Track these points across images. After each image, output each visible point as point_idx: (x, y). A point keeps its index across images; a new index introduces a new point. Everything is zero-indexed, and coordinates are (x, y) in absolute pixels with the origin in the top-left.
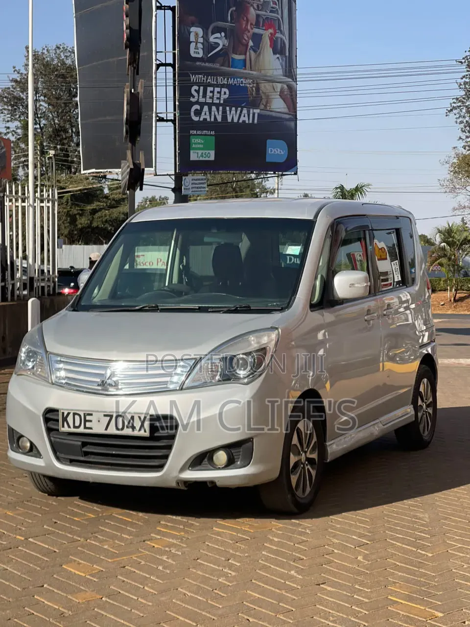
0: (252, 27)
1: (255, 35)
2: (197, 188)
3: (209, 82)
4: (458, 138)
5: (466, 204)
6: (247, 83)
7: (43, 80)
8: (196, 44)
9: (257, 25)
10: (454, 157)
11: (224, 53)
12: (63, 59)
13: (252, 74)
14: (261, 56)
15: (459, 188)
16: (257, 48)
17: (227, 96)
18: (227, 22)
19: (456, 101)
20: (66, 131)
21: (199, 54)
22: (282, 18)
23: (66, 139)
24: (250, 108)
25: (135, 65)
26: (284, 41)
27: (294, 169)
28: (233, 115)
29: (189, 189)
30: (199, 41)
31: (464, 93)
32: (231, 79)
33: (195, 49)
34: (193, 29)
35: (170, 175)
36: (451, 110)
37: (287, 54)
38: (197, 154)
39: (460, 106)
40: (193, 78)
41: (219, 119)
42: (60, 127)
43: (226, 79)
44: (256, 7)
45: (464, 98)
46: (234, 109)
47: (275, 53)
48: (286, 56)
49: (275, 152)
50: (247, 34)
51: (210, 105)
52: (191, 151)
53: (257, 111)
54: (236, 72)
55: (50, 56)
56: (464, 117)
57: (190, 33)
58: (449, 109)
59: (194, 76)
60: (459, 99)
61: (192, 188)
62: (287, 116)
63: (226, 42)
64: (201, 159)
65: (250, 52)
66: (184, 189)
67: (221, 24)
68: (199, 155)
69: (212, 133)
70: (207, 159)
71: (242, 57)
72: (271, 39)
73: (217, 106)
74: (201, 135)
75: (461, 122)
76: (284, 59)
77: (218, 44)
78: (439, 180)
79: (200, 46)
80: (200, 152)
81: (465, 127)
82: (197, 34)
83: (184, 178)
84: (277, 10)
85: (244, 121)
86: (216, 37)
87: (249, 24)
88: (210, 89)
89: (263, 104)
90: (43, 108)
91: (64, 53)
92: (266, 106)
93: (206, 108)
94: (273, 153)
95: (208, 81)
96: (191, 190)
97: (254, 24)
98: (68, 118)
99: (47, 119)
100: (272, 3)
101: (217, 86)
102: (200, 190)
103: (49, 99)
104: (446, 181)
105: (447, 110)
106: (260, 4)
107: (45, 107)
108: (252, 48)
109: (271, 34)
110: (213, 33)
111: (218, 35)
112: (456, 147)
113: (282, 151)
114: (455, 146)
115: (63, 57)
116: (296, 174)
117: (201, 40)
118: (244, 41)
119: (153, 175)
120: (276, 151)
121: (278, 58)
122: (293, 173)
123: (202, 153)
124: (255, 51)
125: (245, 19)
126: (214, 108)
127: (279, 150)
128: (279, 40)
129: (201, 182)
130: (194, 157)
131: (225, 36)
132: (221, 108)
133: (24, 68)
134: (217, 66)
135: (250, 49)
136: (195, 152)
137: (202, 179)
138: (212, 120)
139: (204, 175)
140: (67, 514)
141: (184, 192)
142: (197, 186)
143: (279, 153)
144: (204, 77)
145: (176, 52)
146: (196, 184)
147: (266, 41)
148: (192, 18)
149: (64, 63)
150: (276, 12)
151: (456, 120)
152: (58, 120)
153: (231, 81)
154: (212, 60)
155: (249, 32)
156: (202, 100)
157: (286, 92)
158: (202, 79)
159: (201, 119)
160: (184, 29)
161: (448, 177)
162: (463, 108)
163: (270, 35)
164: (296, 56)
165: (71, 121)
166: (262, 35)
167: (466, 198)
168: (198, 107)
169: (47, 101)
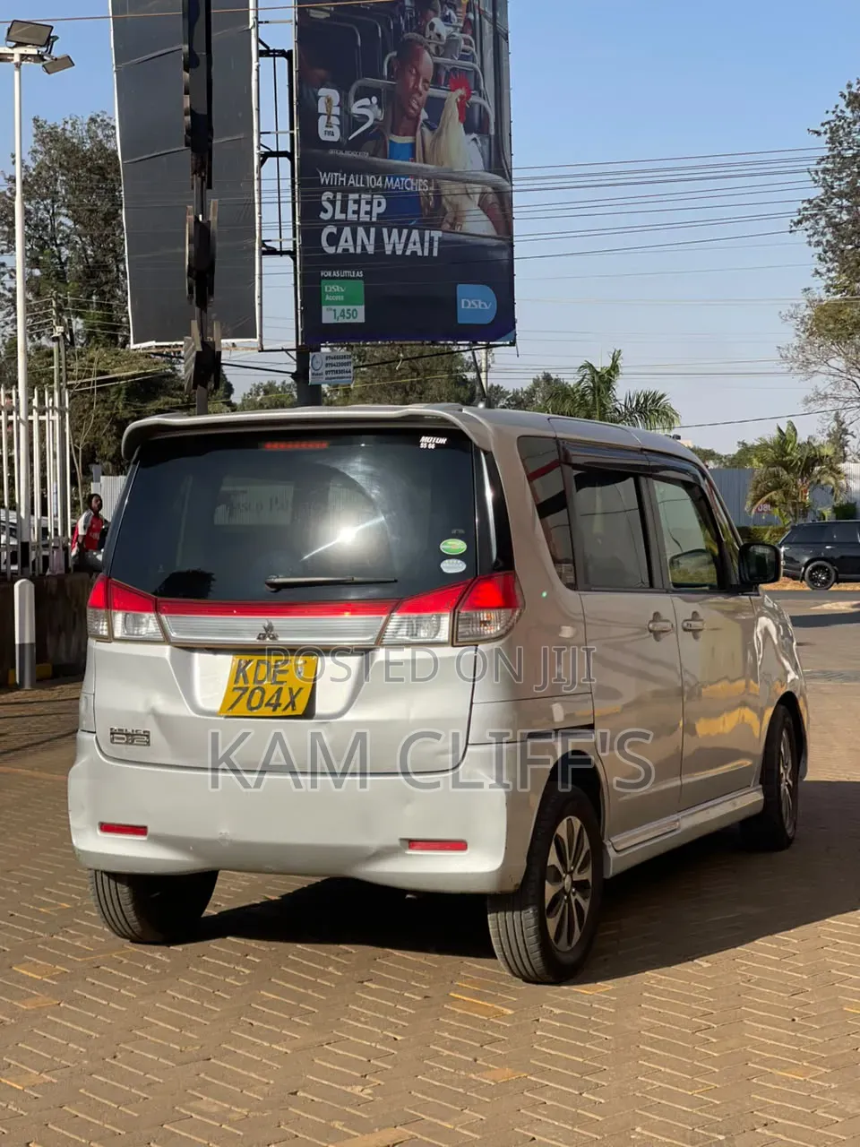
0: (427, 85)
1: (430, 98)
2: (336, 372)
3: (351, 185)
4: (813, 272)
5: (829, 391)
6: (420, 186)
7: (64, 178)
8: (329, 118)
9: (436, 82)
10: (807, 306)
11: (376, 134)
12: (101, 141)
13: (427, 170)
14: (444, 137)
15: (814, 362)
16: (434, 123)
17: (382, 209)
18: (382, 77)
19: (808, 206)
20: (106, 269)
21: (333, 135)
22: (482, 69)
23: (107, 283)
24: (425, 230)
25: (203, 174)
26: (485, 109)
27: (511, 335)
28: (394, 242)
29: (321, 374)
30: (333, 113)
31: (822, 190)
32: (389, 180)
33: (327, 126)
34: (323, 92)
35: (286, 350)
36: (800, 222)
37: (493, 133)
38: (333, 312)
39: (816, 215)
40: (324, 178)
41: (371, 249)
42: (97, 262)
43: (380, 178)
44: (433, 51)
45: (822, 201)
46: (395, 231)
47: (468, 131)
48: (490, 137)
49: (472, 305)
50: (418, 99)
51: (354, 226)
52: (323, 307)
53: (437, 234)
54: (397, 166)
55: (79, 135)
56: (823, 234)
57: (317, 98)
58: (796, 219)
59: (325, 175)
60: (814, 202)
61: (327, 373)
62: (495, 242)
63: (380, 114)
64: (341, 320)
65: (422, 132)
66: (313, 374)
67: (370, 81)
68: (338, 314)
69: (358, 275)
70: (352, 320)
71: (408, 140)
72: (461, 106)
73: (367, 226)
74: (340, 278)
75: (818, 244)
76: (487, 141)
77: (367, 118)
78: (779, 348)
79: (335, 121)
80: (339, 308)
81: (825, 252)
82: (329, 100)
83: (311, 355)
84: (473, 54)
85: (414, 253)
86: (363, 104)
87: (421, 80)
88: (353, 196)
89: (447, 221)
90: (65, 228)
91: (103, 130)
92: (453, 225)
93: (347, 231)
94: (468, 307)
95: (350, 182)
96: (325, 376)
97: (430, 80)
98: (111, 245)
99: (73, 249)
100: (463, 43)
101: (366, 190)
102: (341, 375)
103: (74, 212)
104: (791, 349)
105: (792, 221)
106: (442, 46)
107: (69, 228)
108: (427, 124)
109: (461, 97)
110: (357, 98)
111: (365, 101)
112: (809, 289)
113: (485, 304)
114: (806, 287)
115: (101, 137)
116: (513, 344)
117: (336, 111)
118: (412, 111)
119: (256, 351)
120: (474, 303)
121: (475, 140)
122: (508, 343)
123: (343, 311)
124: (431, 129)
125: (414, 72)
126: (361, 231)
127: (480, 303)
128: (477, 109)
129: (341, 361)
130: (328, 317)
131: (377, 103)
132: (373, 230)
133: (30, 156)
134: (365, 156)
135: (422, 125)
136: (331, 309)
137: (344, 357)
138: (359, 250)
139: (347, 350)
140: (30, 904)
141: (311, 381)
142: (334, 368)
143: (480, 307)
144: (343, 175)
145: (295, 132)
146: (332, 365)
147: (452, 112)
148: (321, 72)
149: (102, 148)
150: (471, 58)
151: (808, 239)
152: (92, 251)
153: (389, 183)
154: (356, 145)
155: (421, 94)
156: (339, 216)
157: (491, 198)
158: (340, 179)
159: (340, 250)
160: (308, 93)
161: (796, 342)
162: (821, 219)
163: (459, 100)
164: (510, 135)
165: (115, 252)
166: (445, 99)
167: (827, 379)
168: (332, 229)
169: (73, 216)
